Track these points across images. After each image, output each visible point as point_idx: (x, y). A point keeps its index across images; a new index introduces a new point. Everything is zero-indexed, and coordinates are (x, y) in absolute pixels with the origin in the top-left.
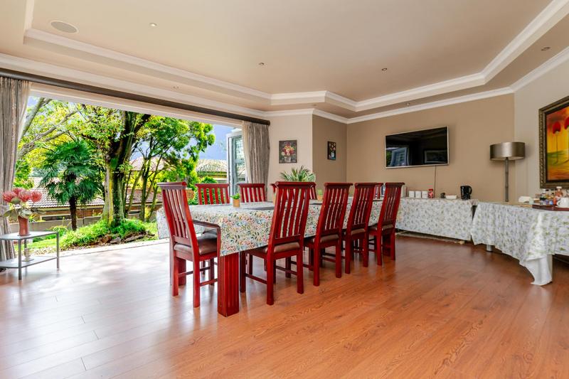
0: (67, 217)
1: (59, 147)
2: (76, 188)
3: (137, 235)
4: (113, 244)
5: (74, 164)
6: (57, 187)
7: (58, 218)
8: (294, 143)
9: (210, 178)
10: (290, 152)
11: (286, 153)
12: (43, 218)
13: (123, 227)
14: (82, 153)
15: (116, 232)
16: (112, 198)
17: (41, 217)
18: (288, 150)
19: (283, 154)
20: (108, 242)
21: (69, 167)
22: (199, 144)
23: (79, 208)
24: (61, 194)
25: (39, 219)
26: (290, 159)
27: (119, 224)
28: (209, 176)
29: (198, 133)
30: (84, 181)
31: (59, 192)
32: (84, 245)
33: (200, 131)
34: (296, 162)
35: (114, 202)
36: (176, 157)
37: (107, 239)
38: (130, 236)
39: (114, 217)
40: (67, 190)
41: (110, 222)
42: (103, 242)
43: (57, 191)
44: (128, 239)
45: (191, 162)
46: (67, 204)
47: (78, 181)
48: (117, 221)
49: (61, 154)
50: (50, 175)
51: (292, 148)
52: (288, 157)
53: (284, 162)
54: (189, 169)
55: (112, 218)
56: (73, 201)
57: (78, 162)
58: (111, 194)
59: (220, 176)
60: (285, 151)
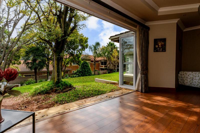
0: (33, 75)
1: (30, 48)
2: (37, 64)
3: (68, 88)
4: (57, 93)
5: (36, 55)
6: (30, 64)
7: (30, 76)
8: (164, 40)
9: (85, 61)
10: (162, 45)
11: (159, 46)
12: (25, 76)
13: (62, 84)
14: (39, 51)
15: (58, 87)
16: (56, 70)
17: (24, 75)
18: (160, 44)
19: (157, 46)
20: (55, 92)
21: (34, 56)
22: (82, 48)
23: (38, 72)
24: (31, 67)
25: (23, 76)
26: (161, 49)
27: (59, 83)
28: (85, 60)
29: (82, 44)
30: (40, 62)
31: (31, 66)
32: (44, 94)
33: (83, 43)
34: (165, 51)
35: (57, 72)
36: (73, 53)
37: (55, 91)
38: (65, 89)
39: (57, 79)
40: (34, 65)
41: (55, 81)
42: (53, 92)
43: (30, 65)
44: (64, 90)
45: (79, 55)
46: (33, 71)
47: (37, 62)
48: (58, 81)
49: (31, 51)
50: (27, 59)
51: (163, 43)
52: (160, 48)
53: (157, 51)
54: (79, 58)
55: (56, 80)
56: (35, 69)
57: (37, 54)
58: (56, 68)
59: (89, 61)
60: (158, 45)
